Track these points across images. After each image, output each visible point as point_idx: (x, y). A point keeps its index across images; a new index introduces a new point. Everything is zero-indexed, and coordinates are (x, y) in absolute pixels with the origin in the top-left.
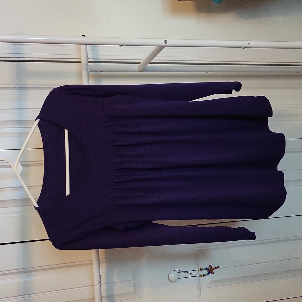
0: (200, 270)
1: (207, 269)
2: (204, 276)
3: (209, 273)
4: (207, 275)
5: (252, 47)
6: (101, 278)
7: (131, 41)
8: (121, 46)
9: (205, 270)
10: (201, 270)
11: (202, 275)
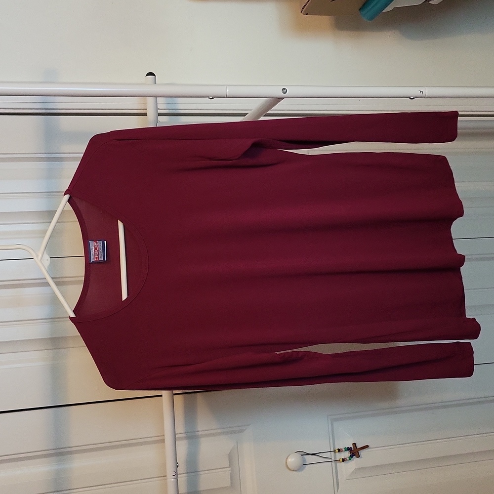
0: (337, 451)
1: (349, 449)
2: (344, 460)
3: (351, 456)
4: (348, 459)
5: (426, 96)
6: (178, 466)
7: (228, 91)
8: (211, 99)
9: (345, 450)
10: (339, 450)
11: (341, 460)
